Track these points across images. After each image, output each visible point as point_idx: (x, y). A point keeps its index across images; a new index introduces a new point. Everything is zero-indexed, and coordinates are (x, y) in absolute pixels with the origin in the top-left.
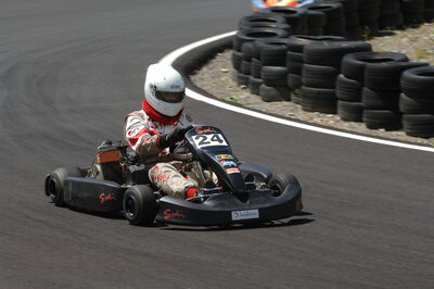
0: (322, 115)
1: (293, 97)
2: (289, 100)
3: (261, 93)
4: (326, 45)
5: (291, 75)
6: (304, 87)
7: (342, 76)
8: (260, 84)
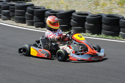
0: (21, 24)
1: (12, 19)
2: (10, 20)
3: (2, 18)
4: (21, 4)
5: (11, 13)
6: (16, 16)
7: (27, 13)
8: (1, 15)
